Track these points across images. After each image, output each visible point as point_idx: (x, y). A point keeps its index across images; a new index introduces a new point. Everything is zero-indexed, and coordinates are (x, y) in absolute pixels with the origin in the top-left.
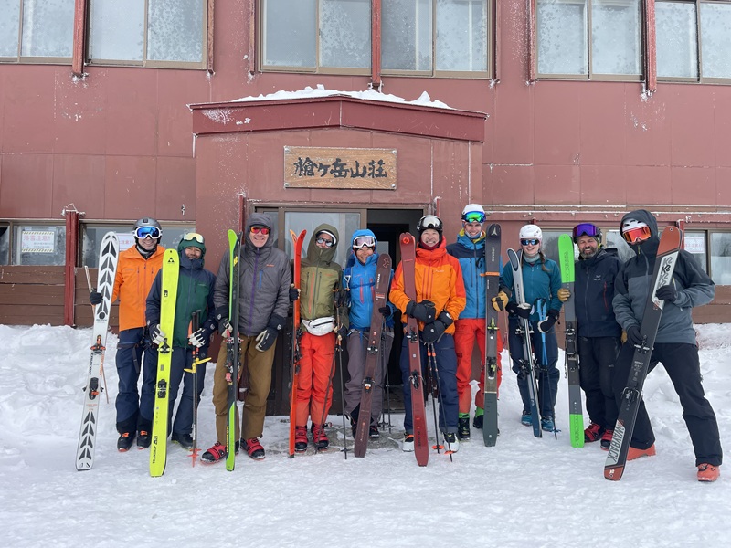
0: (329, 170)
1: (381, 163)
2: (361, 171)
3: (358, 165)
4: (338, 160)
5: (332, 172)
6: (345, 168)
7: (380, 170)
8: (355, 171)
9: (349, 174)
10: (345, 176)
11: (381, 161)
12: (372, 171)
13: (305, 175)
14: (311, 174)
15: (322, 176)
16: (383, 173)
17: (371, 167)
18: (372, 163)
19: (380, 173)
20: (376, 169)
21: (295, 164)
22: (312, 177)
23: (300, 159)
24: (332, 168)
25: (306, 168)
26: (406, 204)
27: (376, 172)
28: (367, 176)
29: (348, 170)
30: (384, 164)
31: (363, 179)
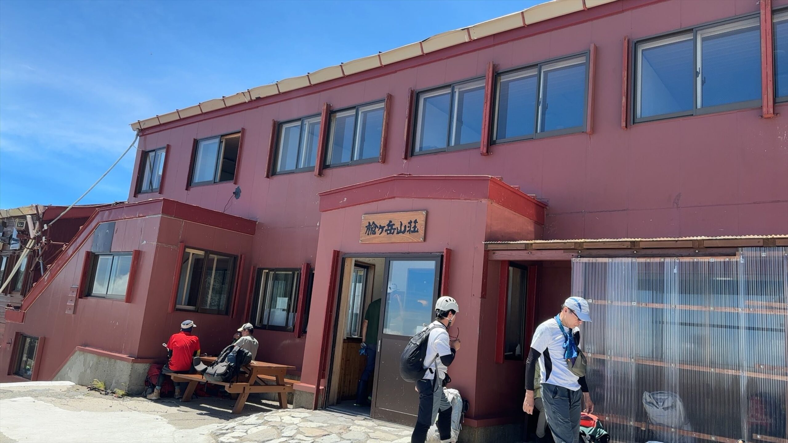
0: (385, 229)
1: (416, 222)
2: (403, 229)
3: (401, 224)
4: (391, 222)
5: (386, 231)
6: (394, 227)
7: (415, 227)
8: (399, 229)
9: (396, 231)
10: (393, 233)
11: (416, 220)
12: (409, 228)
13: (371, 234)
14: (374, 233)
15: (380, 234)
16: (416, 230)
17: (409, 225)
18: (410, 223)
19: (415, 229)
20: (412, 227)
21: (366, 227)
22: (374, 236)
23: (369, 223)
24: (386, 228)
25: (372, 229)
26: (431, 253)
27: (412, 229)
28: (406, 232)
29: (395, 229)
30: (417, 222)
31: (403, 235)
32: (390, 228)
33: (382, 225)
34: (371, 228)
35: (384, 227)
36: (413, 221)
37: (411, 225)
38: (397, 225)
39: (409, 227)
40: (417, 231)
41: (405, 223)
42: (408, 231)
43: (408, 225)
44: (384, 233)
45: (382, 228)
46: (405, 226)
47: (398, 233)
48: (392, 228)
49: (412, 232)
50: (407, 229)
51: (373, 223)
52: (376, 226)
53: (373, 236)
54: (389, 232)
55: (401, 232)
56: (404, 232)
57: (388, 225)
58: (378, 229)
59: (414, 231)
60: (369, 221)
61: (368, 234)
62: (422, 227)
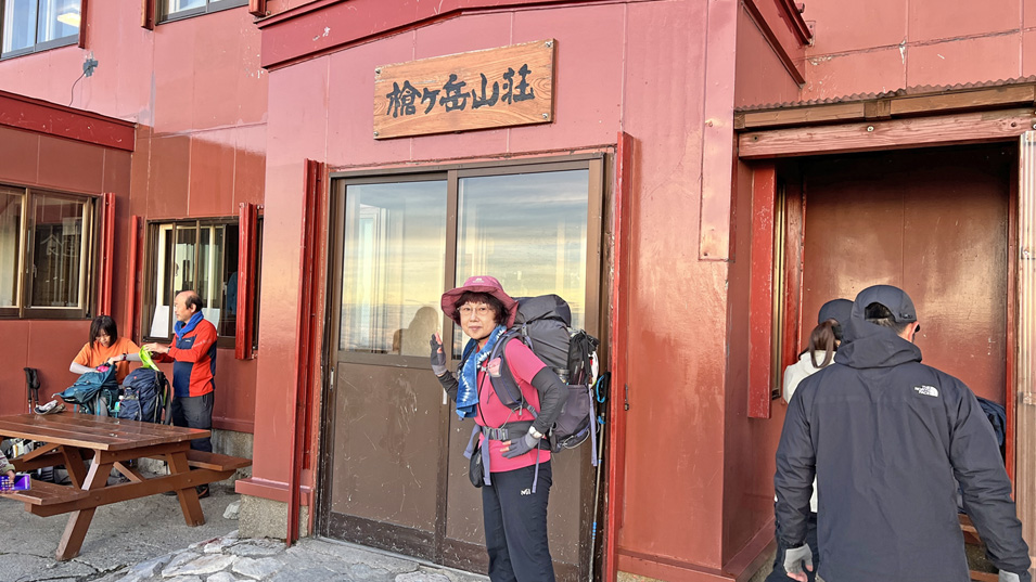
0: (438, 98)
1: (524, 71)
2: (489, 93)
3: (484, 81)
4: (453, 77)
5: (443, 101)
6: (464, 90)
7: (523, 85)
8: (479, 93)
9: (470, 101)
10: (462, 107)
11: (525, 65)
12: (507, 90)
13: (402, 114)
14: (411, 110)
15: (426, 112)
16: (528, 91)
17: (507, 81)
18: (509, 75)
19: (523, 92)
20: (514, 85)
21: (388, 96)
22: (412, 117)
23: (395, 85)
24: (443, 94)
25: (404, 98)
26: (572, 150)
27: (516, 92)
28: (499, 100)
29: (468, 95)
30: (530, 72)
31: (493, 109)
32: (452, 94)
33: (431, 89)
34: (402, 98)
35: (437, 92)
36: (516, 69)
37: (511, 81)
38: (473, 84)
39: (505, 87)
40: (531, 96)
41: (495, 76)
42: (503, 99)
43: (502, 82)
44: (438, 109)
45: (430, 95)
46: (496, 86)
47: (476, 105)
48: (459, 95)
49: (517, 98)
50: (502, 92)
51: (407, 83)
52: (415, 92)
53: (407, 118)
54: (450, 104)
55: (483, 102)
56: (492, 102)
57: (448, 87)
58: (420, 100)
59: (522, 97)
60: (395, 80)
61: (395, 115)
62: (544, 82)
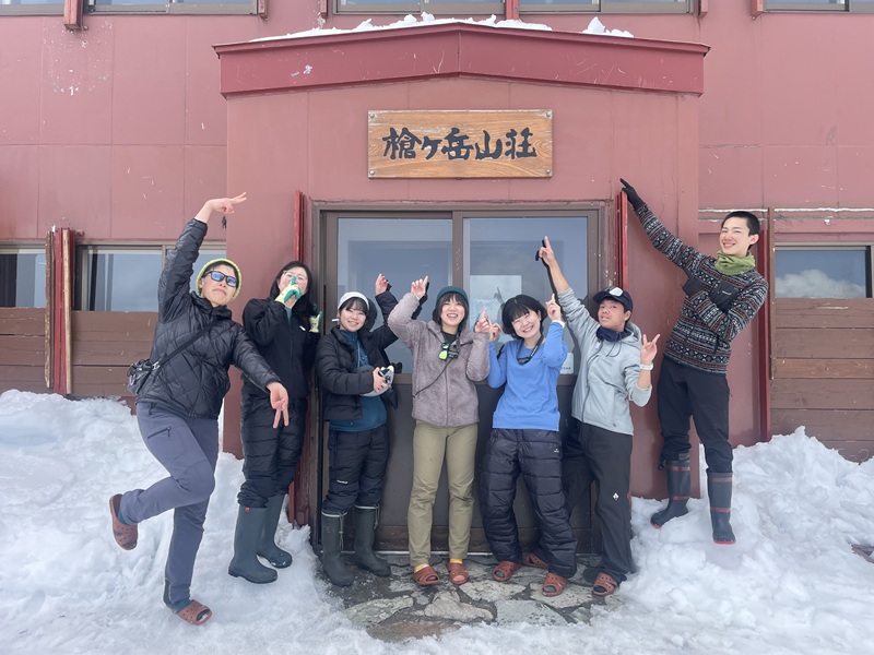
0: (440, 148)
1: (526, 133)
2: (493, 148)
3: (487, 138)
4: (455, 130)
5: (444, 150)
7: (525, 145)
8: (482, 147)
9: (473, 153)
11: (527, 129)
12: (511, 147)
14: (411, 155)
21: (384, 139)
22: (412, 161)
23: (392, 130)
25: (402, 144)
29: (471, 147)
30: (531, 135)
32: (454, 145)
33: (432, 138)
34: (400, 143)
35: (439, 141)
36: (519, 130)
37: (514, 140)
38: (475, 138)
39: (508, 144)
40: (534, 154)
41: (497, 134)
42: (507, 154)
43: (504, 140)
44: (439, 156)
45: (435, 144)
46: (499, 143)
47: (480, 156)
48: (461, 146)
49: (519, 155)
50: (505, 148)
51: (405, 131)
52: (414, 139)
53: (406, 161)
54: (453, 153)
55: (487, 154)
56: (496, 155)
57: (450, 138)
58: (421, 147)
59: (525, 154)
61: (393, 157)
62: (546, 143)
